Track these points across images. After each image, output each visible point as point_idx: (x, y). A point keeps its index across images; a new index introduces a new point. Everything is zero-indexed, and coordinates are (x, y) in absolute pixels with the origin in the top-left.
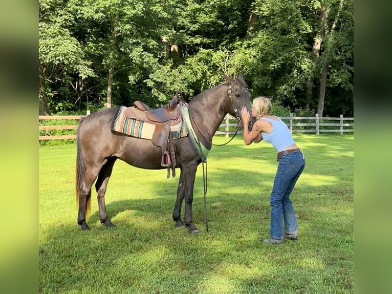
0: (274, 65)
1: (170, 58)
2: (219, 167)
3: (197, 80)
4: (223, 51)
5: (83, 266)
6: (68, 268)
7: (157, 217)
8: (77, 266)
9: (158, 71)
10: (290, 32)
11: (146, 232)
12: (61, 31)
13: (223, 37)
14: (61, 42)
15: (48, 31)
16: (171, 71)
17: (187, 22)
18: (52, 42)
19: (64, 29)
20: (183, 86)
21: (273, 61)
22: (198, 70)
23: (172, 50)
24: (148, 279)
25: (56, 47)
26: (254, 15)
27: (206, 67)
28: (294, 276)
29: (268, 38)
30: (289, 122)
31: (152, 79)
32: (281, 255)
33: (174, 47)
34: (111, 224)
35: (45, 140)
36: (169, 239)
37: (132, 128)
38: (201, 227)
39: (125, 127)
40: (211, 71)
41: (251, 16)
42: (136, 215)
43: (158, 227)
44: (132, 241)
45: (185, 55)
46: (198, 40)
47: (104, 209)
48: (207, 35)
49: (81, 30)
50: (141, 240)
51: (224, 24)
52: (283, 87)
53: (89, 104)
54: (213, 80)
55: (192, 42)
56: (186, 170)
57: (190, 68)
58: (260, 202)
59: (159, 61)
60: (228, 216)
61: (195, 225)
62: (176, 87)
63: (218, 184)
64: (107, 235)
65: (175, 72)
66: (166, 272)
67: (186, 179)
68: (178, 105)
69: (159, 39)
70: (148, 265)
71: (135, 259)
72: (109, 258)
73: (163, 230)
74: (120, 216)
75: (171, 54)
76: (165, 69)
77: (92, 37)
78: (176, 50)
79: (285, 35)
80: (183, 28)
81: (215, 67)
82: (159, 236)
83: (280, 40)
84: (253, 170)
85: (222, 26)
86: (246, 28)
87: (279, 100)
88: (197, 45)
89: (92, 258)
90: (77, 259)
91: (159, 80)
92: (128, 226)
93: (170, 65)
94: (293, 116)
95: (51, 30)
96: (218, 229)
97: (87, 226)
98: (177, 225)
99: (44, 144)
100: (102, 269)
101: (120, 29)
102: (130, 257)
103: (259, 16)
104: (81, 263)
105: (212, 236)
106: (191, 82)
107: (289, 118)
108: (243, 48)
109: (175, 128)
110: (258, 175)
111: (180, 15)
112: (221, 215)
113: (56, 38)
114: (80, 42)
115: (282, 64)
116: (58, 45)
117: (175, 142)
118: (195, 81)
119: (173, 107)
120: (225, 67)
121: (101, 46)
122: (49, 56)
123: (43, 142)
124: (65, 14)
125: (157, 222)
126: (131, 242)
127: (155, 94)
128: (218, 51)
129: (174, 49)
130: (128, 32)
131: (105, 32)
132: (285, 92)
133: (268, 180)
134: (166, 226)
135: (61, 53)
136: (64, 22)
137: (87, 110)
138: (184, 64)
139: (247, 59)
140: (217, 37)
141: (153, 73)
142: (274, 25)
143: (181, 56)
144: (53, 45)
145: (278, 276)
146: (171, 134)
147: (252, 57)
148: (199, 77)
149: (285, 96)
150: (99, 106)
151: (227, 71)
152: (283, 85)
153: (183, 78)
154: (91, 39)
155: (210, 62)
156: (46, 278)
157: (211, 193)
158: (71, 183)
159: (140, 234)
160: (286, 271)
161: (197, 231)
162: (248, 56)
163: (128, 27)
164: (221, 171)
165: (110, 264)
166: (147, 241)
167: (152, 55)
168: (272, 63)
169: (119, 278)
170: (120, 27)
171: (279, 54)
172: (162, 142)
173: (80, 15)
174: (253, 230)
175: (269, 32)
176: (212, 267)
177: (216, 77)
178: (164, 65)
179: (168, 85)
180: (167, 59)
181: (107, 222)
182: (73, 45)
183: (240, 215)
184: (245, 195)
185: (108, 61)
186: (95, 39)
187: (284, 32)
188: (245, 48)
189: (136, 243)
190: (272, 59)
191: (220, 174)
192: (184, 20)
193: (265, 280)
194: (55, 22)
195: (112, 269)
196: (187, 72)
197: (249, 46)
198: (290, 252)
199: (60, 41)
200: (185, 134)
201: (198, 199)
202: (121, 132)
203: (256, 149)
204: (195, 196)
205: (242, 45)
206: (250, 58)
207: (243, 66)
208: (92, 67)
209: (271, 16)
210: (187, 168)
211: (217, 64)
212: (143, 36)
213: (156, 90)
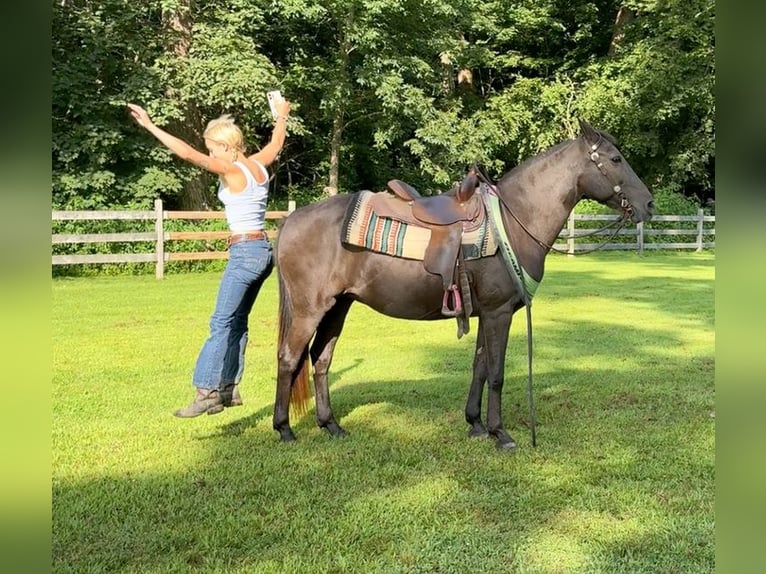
0: (666, 111)
1: (456, 96)
2: (555, 317)
3: (511, 142)
4: (563, 82)
5: (285, 514)
6: (255, 518)
7: (432, 417)
8: (273, 514)
9: (433, 122)
10: (698, 44)
11: (410, 447)
12: (238, 41)
13: (562, 55)
14: (237, 63)
15: (212, 42)
16: (459, 123)
17: (490, 23)
18: (218, 64)
19: (244, 38)
20: (484, 154)
21: (665, 103)
22: (511, 120)
23: (460, 80)
24: (417, 542)
25: (227, 74)
26: (626, 11)
27: (529, 114)
28: (711, 537)
29: (654, 57)
30: (695, 226)
31: (420, 139)
32: (684, 495)
33: (465, 75)
34: (341, 431)
35: (203, 261)
36: (457, 460)
37: (383, 237)
38: (521, 437)
39: (370, 234)
40: (539, 123)
41: (620, 13)
42: (389, 411)
43: (435, 437)
44: (383, 463)
45: (486, 90)
46: (512, 60)
47: (325, 399)
48: (532, 50)
49: (277, 39)
50: (400, 462)
51: (565, 29)
52: (685, 155)
53: (293, 188)
54: (543, 141)
55: (501, 64)
56: (489, 322)
57: (496, 117)
58: (640, 387)
59: (434, 103)
60: (576, 414)
61: (510, 432)
62: (471, 155)
63: (555, 351)
64: (333, 449)
65: (467, 124)
66: (453, 528)
67: (489, 340)
68: (478, 191)
69: (434, 59)
70: (416, 512)
71: (388, 501)
72: (337, 498)
73: (445, 443)
74: (358, 413)
75: (459, 89)
76: (447, 119)
77: (299, 53)
78: (469, 81)
79: (689, 50)
80: (483, 35)
81: (547, 115)
82: (436, 453)
83: (678, 61)
84: (624, 322)
85: (562, 34)
86: (610, 37)
87: (676, 181)
88: (511, 69)
89: (302, 497)
90: (272, 499)
91: (435, 141)
92: (374, 434)
93: (458, 110)
94: (704, 213)
95: (216, 39)
96: (555, 441)
97: (291, 433)
98: (472, 433)
99: (203, 269)
100: (323, 519)
101: (357, 37)
102: (380, 497)
103: (636, 11)
104: (280, 507)
105: (543, 454)
106: (498, 145)
107: (695, 218)
108: (603, 78)
109: (471, 237)
110: (635, 334)
111: (477, 9)
112: (561, 412)
113: (228, 57)
114: (275, 64)
115: (681, 109)
116: (231, 70)
117: (471, 266)
118: (506, 143)
119: (468, 194)
120: (569, 116)
121: (318, 71)
122: (213, 92)
123: (200, 265)
124: (246, 8)
125: (431, 426)
126: (381, 465)
127: (426, 169)
128: (552, 83)
129: (465, 79)
130: (373, 46)
131: (325, 42)
132: (689, 165)
133: (654, 343)
134: (451, 435)
135: (237, 86)
136: (243, 24)
137: (288, 200)
138: (485, 108)
139: (610, 100)
140: (552, 55)
141: (422, 126)
142: (667, 30)
143: (479, 93)
144: (222, 71)
145: (679, 537)
146: (463, 250)
147: (622, 94)
148: (514, 134)
149: (689, 173)
150: (313, 192)
151: (571, 123)
152: (684, 152)
153: (483, 138)
154: (297, 59)
155: (537, 104)
156: (210, 538)
157: (540, 367)
158: (258, 346)
159: (398, 450)
160: (695, 527)
161: (513, 445)
162: (613, 91)
163: (373, 34)
164: (560, 324)
165: (339, 510)
166: (411, 464)
167: (420, 92)
168: (662, 107)
169: (358, 539)
170: (355, 33)
171: (677, 88)
172: (445, 265)
173: (277, 10)
174: (625, 443)
175: (657, 43)
176: (543, 517)
177: (549, 134)
178: (445, 110)
179: (453, 150)
180: (450, 99)
181: (332, 426)
182: (261, 70)
183: (600, 414)
184: (609, 372)
185: (331, 102)
186: (305, 56)
187: (687, 45)
188: (609, 77)
189: (390, 468)
190: (662, 98)
191: (557, 331)
192: (486, 21)
193: (651, 545)
194: (226, 22)
195: (344, 522)
196: (490, 126)
197: (615, 73)
198: (702, 488)
199: (234, 62)
200: (491, 249)
201: (513, 381)
202: (361, 245)
203: (630, 280)
204: (508, 375)
205: (601, 70)
206: (618, 96)
207: (603, 114)
208: (299, 113)
209: (660, 12)
210: (493, 318)
211: (550, 108)
212: (402, 51)
213: (428, 161)
